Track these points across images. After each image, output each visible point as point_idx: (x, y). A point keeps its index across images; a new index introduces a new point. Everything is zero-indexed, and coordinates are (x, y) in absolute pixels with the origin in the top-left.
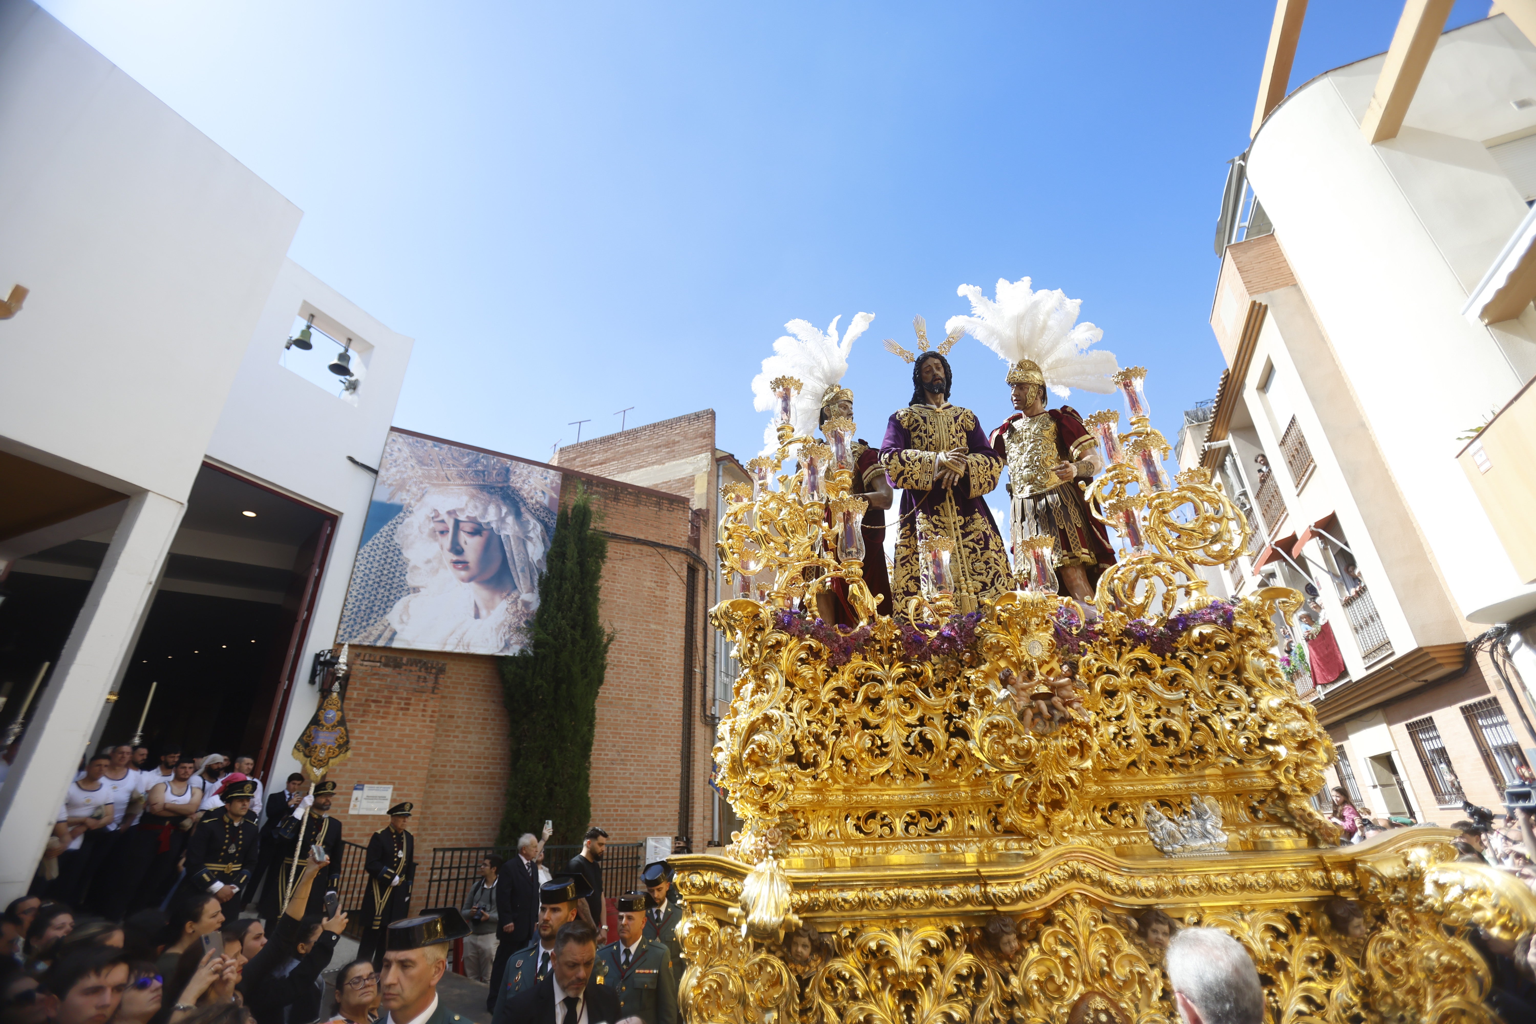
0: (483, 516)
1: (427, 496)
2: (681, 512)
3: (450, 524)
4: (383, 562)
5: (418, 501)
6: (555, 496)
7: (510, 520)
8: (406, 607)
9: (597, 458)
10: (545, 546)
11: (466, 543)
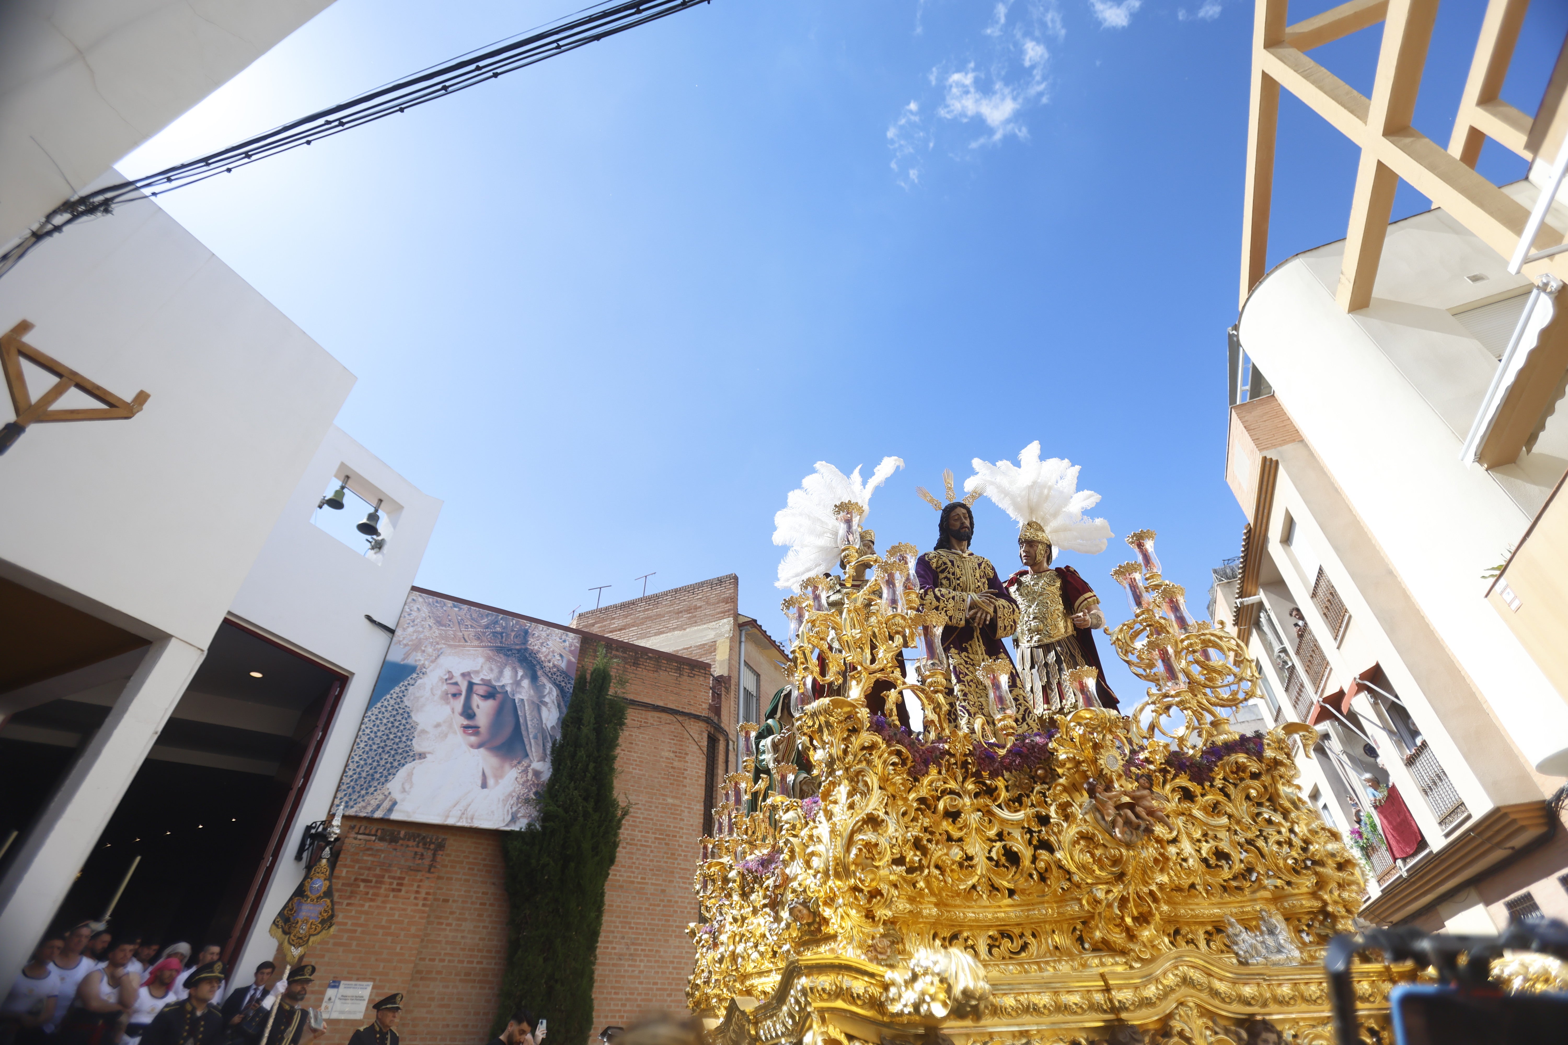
0: (498, 679)
1: (442, 657)
2: (701, 679)
3: (464, 687)
4: (390, 725)
5: (433, 662)
6: (573, 660)
7: (526, 683)
8: (410, 775)
9: (617, 624)
10: (560, 711)
11: (478, 707)
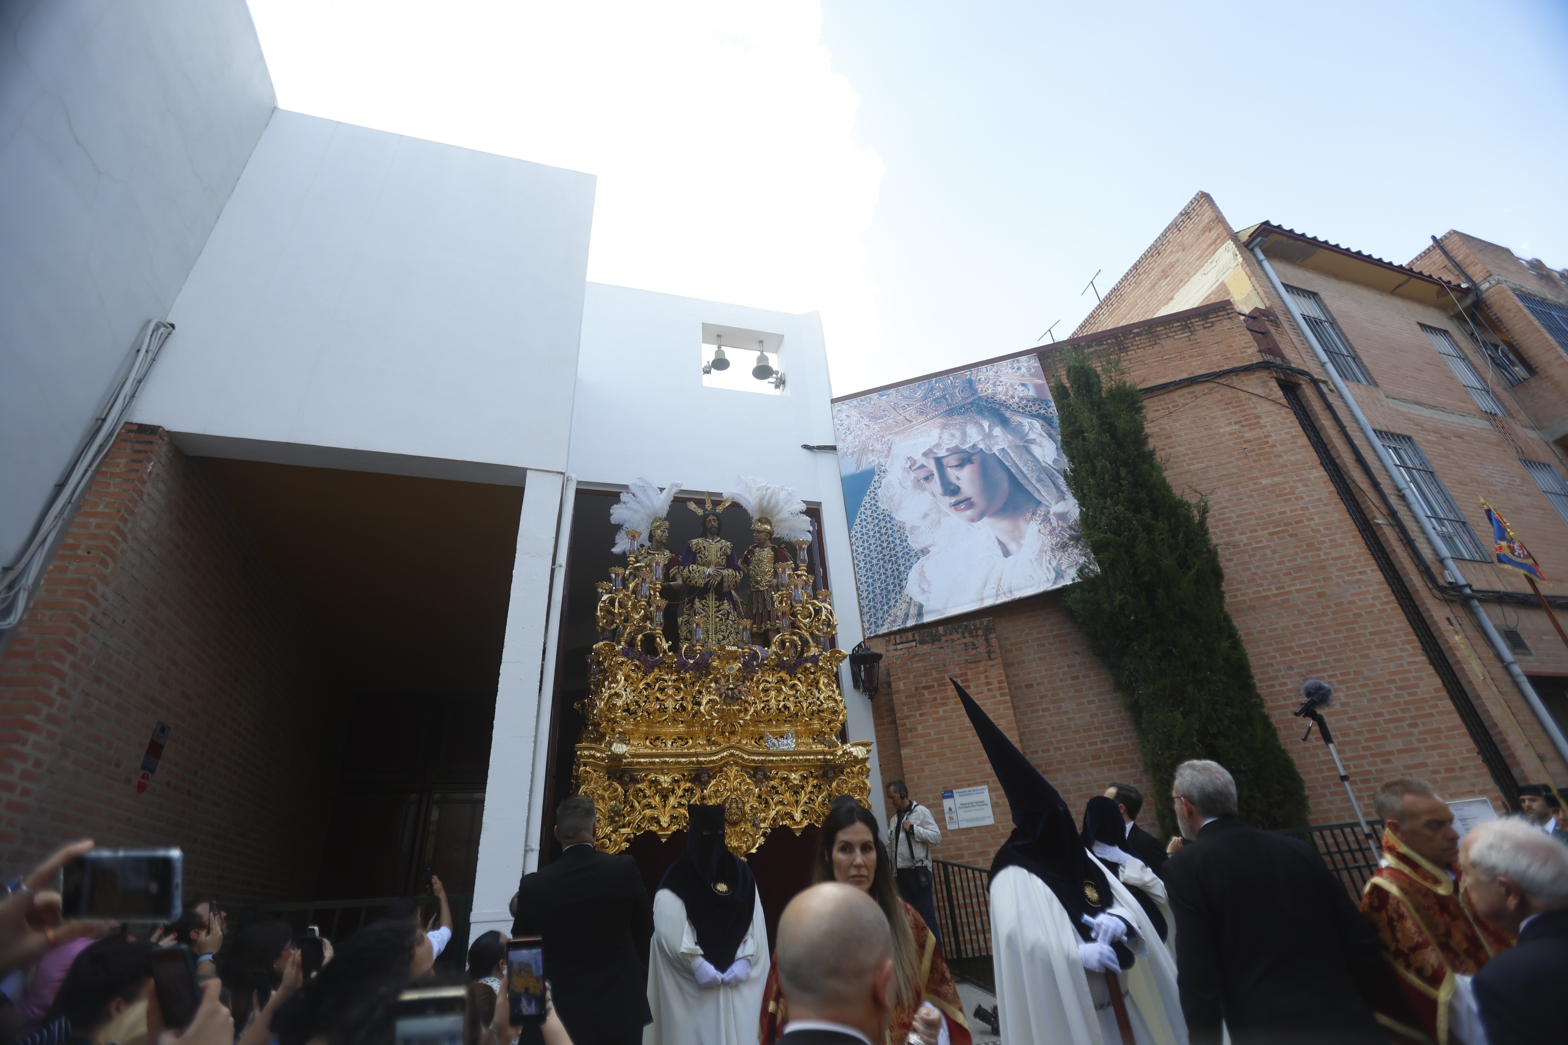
0: (964, 441)
1: (894, 447)
2: (1226, 322)
3: (931, 466)
6: (1040, 381)
7: (997, 431)
10: (1054, 441)
11: (958, 478)
